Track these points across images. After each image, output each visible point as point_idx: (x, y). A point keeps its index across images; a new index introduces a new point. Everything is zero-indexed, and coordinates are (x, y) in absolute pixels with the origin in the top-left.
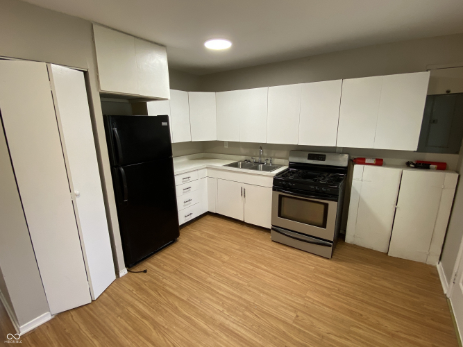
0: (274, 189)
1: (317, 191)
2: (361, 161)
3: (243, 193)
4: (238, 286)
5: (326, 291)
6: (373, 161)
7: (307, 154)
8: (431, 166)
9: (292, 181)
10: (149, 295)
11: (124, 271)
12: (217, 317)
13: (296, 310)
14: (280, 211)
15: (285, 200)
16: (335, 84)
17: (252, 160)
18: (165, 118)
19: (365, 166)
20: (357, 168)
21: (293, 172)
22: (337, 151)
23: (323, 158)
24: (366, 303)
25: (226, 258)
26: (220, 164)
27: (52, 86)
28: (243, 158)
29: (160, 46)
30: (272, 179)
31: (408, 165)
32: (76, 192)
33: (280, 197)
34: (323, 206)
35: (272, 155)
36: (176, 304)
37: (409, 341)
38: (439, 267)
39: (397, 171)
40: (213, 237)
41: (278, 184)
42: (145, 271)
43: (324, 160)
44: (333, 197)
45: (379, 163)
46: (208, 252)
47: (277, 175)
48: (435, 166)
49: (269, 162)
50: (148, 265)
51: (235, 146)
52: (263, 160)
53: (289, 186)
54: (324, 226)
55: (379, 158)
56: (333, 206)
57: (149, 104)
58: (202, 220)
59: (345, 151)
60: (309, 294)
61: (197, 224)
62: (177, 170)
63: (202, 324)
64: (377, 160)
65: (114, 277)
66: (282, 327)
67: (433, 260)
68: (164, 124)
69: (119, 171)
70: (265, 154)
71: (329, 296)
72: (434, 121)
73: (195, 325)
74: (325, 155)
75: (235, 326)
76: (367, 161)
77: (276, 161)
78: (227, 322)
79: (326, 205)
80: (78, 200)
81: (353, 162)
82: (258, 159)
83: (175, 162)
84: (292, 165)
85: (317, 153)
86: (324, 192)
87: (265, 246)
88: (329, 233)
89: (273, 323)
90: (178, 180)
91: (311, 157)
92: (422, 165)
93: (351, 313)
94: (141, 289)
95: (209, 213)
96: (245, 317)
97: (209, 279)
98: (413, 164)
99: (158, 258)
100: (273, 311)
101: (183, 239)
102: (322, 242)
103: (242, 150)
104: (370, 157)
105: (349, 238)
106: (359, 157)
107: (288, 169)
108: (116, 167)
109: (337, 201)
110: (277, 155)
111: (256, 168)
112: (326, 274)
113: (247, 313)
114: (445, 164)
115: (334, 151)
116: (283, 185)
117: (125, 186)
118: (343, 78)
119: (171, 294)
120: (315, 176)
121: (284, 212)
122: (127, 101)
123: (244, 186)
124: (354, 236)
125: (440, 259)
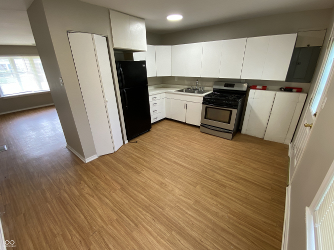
0: (203, 103)
1: (226, 104)
2: (254, 88)
3: (186, 107)
4: (182, 149)
5: (226, 152)
6: (261, 87)
7: (224, 83)
8: (293, 90)
9: (213, 99)
10: (140, 151)
11: (126, 142)
12: (173, 159)
13: (210, 158)
14: (206, 115)
15: (209, 109)
16: (243, 40)
17: (192, 88)
18: (144, 62)
19: (256, 90)
20: (252, 91)
21: (215, 94)
22: (242, 81)
23: (233, 86)
24: (245, 157)
25: (176, 138)
26: (173, 91)
27: (94, 46)
28: (186, 87)
29: (141, 19)
30: (202, 98)
31: (281, 90)
32: (107, 100)
33: (207, 108)
34: (229, 112)
35: (204, 85)
36: (153, 154)
37: (262, 171)
38: (290, 145)
39: (272, 93)
40: (169, 130)
41: (206, 101)
42: (137, 142)
43: (233, 87)
44: (235, 107)
45: (264, 88)
46: (166, 136)
47: (206, 96)
48: (295, 90)
49: (201, 89)
50: (137, 139)
51: (182, 79)
52: (198, 88)
53: (212, 102)
54: (229, 122)
55: (264, 85)
56: (235, 112)
57: (134, 54)
58: (163, 122)
59: (246, 81)
60: (217, 153)
61: (160, 124)
62: (150, 93)
63: (166, 161)
64: (263, 87)
65: (122, 144)
66: (202, 164)
67: (288, 142)
68: (144, 66)
69: (123, 91)
70: (200, 84)
71: (227, 154)
72: (299, 64)
73: (162, 161)
74: (234, 84)
75: (180, 162)
76: (257, 87)
77: (206, 88)
78: (177, 161)
79: (231, 111)
80: (107, 104)
81: (249, 88)
82: (195, 87)
83: (150, 88)
84: (215, 90)
85: (229, 83)
86: (230, 104)
87: (197, 134)
88: (231, 126)
89: (198, 162)
90: (150, 98)
91: (226, 85)
92: (288, 90)
93: (237, 160)
94: (135, 148)
95: (166, 119)
96: (185, 160)
97: (168, 146)
98: (283, 89)
99: (142, 137)
100: (198, 158)
101: (153, 130)
102: (227, 131)
103: (186, 82)
104: (260, 85)
105: (244, 131)
106: (254, 85)
107: (212, 93)
108: (122, 89)
109: (237, 109)
110: (206, 85)
111: (194, 92)
112: (227, 146)
113: (186, 158)
114: (301, 89)
115: (240, 81)
116: (208, 101)
117: (127, 99)
118: (248, 37)
119: (150, 150)
120: (227, 96)
121: (208, 116)
122: (122, 52)
123: (187, 103)
124: (246, 130)
125: (291, 141)
